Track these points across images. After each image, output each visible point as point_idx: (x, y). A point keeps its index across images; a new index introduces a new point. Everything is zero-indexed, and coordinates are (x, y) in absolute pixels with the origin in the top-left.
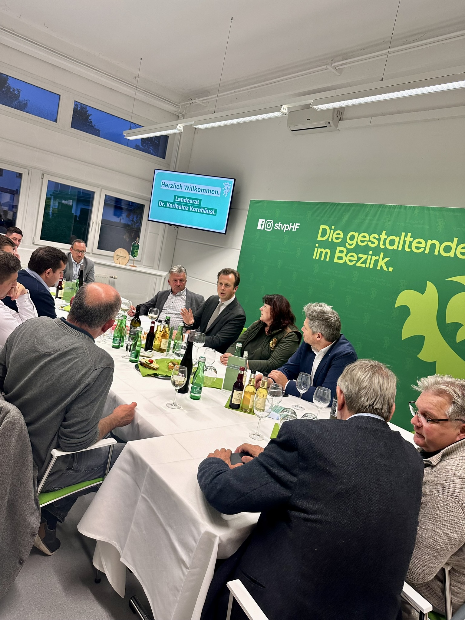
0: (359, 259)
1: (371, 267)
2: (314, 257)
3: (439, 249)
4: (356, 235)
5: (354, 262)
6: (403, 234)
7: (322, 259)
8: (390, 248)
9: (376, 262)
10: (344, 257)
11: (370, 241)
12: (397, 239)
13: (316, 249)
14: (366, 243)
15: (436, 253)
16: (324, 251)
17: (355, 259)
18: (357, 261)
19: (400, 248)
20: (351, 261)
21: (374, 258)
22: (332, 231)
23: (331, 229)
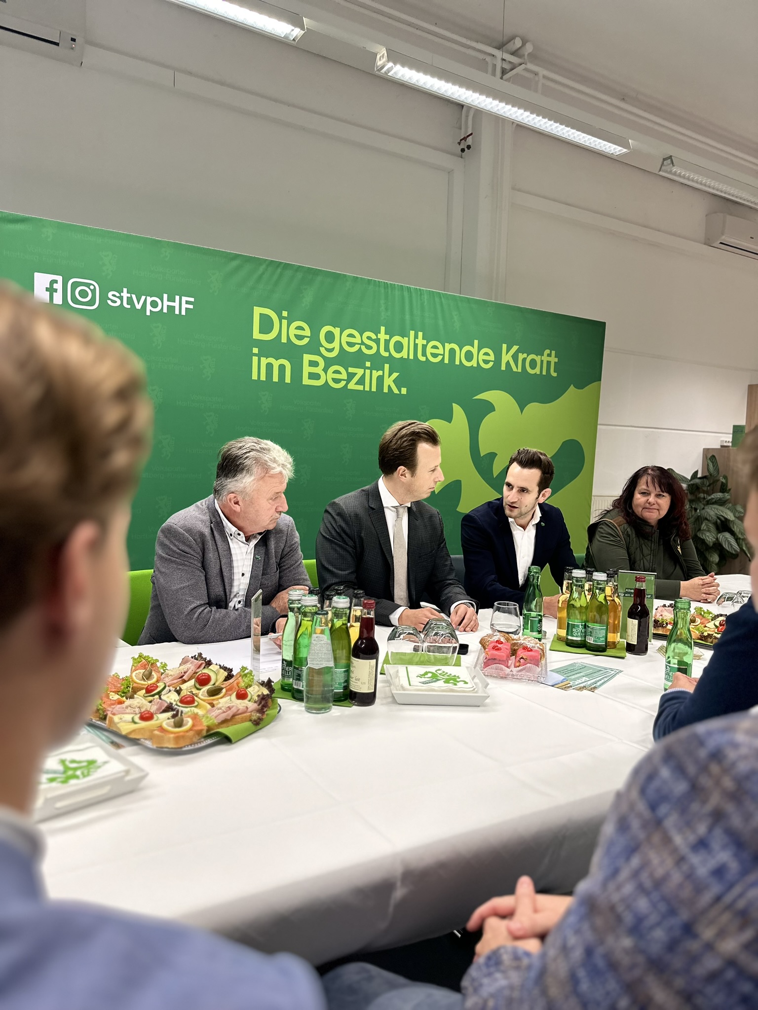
0: (351, 376)
1: (374, 389)
2: (255, 377)
3: (460, 357)
4: (336, 331)
5: (343, 383)
6: (412, 333)
7: (276, 379)
8: (397, 356)
9: (380, 379)
10: (322, 374)
11: (363, 343)
12: (404, 341)
13: (255, 359)
14: (356, 348)
15: (457, 363)
16: (276, 364)
17: (344, 376)
18: (348, 381)
19: (411, 357)
20: (336, 381)
21: (376, 374)
22: (285, 322)
23: (281, 318)
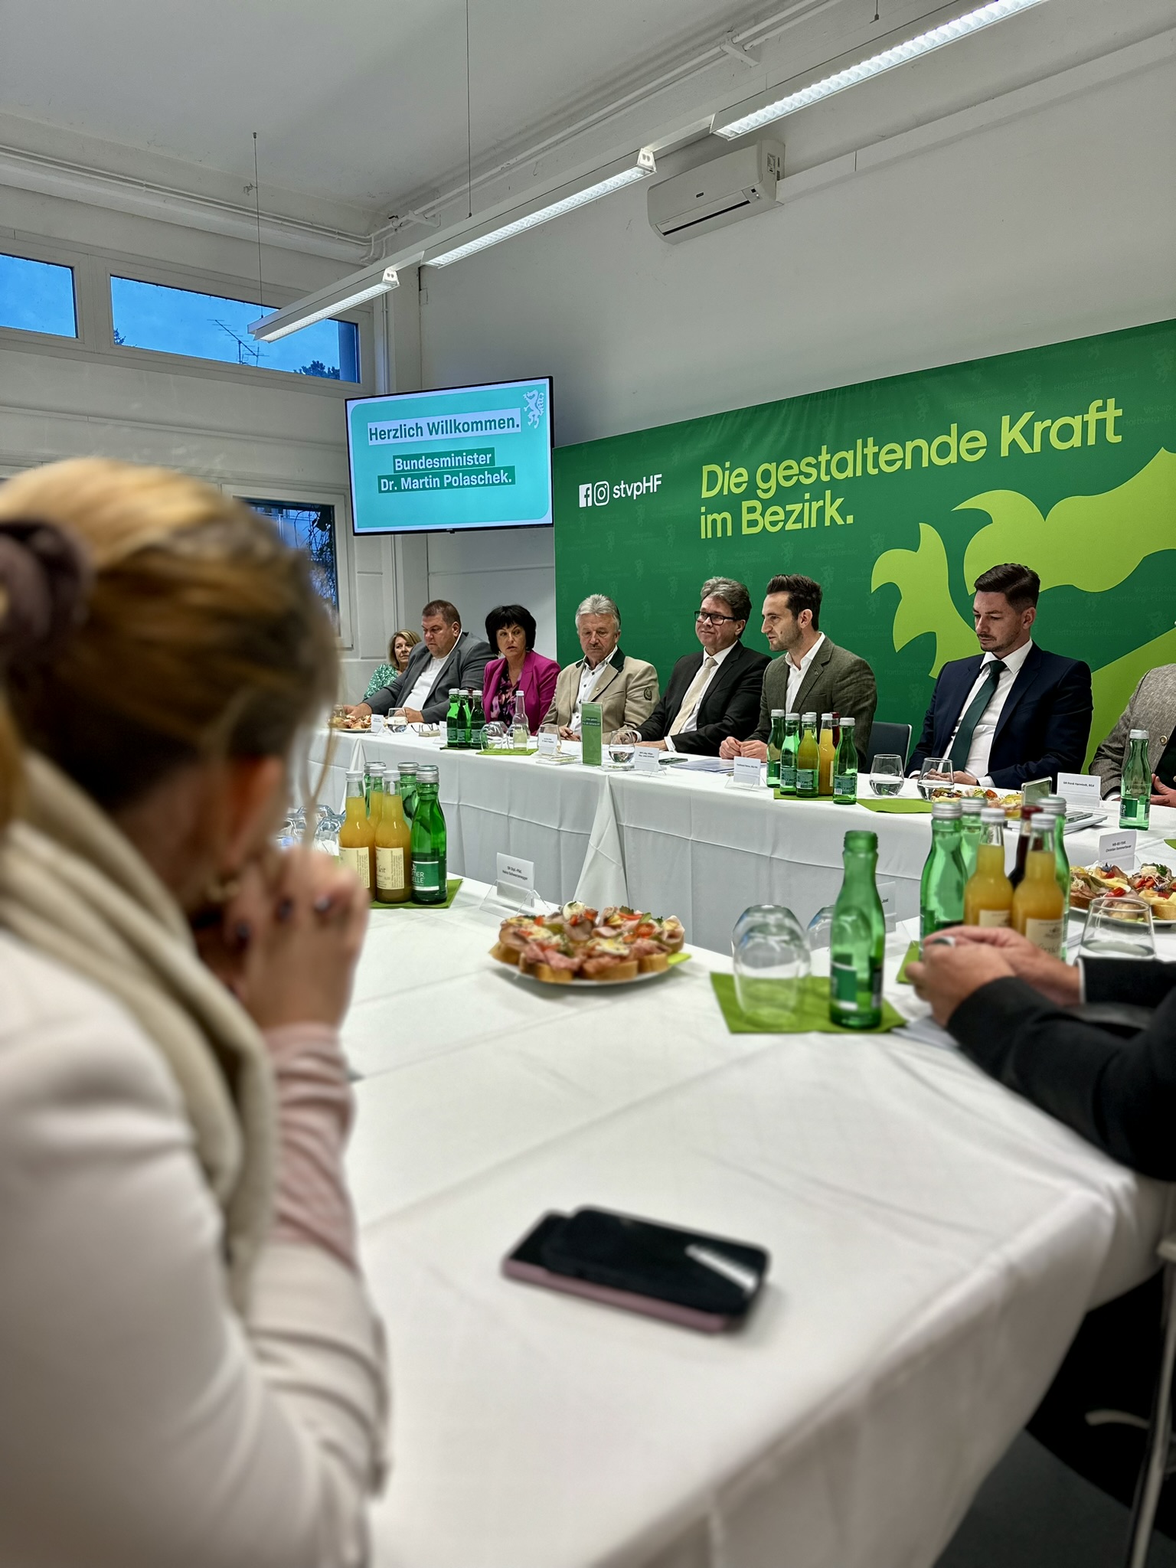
0: (788, 514)
1: (814, 525)
2: (703, 536)
3: (930, 455)
4: (772, 467)
5: (781, 524)
6: (859, 442)
7: (719, 535)
8: (840, 476)
9: (821, 511)
10: (760, 519)
11: (801, 473)
12: (849, 455)
13: (703, 517)
14: (795, 479)
15: (925, 464)
16: (718, 517)
17: (782, 516)
18: (785, 521)
19: (859, 473)
20: (774, 524)
21: (815, 505)
22: (727, 473)
23: (724, 470)
